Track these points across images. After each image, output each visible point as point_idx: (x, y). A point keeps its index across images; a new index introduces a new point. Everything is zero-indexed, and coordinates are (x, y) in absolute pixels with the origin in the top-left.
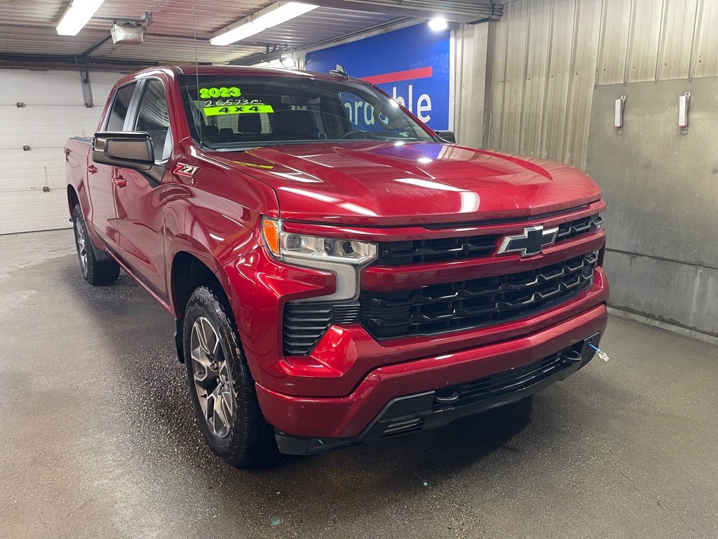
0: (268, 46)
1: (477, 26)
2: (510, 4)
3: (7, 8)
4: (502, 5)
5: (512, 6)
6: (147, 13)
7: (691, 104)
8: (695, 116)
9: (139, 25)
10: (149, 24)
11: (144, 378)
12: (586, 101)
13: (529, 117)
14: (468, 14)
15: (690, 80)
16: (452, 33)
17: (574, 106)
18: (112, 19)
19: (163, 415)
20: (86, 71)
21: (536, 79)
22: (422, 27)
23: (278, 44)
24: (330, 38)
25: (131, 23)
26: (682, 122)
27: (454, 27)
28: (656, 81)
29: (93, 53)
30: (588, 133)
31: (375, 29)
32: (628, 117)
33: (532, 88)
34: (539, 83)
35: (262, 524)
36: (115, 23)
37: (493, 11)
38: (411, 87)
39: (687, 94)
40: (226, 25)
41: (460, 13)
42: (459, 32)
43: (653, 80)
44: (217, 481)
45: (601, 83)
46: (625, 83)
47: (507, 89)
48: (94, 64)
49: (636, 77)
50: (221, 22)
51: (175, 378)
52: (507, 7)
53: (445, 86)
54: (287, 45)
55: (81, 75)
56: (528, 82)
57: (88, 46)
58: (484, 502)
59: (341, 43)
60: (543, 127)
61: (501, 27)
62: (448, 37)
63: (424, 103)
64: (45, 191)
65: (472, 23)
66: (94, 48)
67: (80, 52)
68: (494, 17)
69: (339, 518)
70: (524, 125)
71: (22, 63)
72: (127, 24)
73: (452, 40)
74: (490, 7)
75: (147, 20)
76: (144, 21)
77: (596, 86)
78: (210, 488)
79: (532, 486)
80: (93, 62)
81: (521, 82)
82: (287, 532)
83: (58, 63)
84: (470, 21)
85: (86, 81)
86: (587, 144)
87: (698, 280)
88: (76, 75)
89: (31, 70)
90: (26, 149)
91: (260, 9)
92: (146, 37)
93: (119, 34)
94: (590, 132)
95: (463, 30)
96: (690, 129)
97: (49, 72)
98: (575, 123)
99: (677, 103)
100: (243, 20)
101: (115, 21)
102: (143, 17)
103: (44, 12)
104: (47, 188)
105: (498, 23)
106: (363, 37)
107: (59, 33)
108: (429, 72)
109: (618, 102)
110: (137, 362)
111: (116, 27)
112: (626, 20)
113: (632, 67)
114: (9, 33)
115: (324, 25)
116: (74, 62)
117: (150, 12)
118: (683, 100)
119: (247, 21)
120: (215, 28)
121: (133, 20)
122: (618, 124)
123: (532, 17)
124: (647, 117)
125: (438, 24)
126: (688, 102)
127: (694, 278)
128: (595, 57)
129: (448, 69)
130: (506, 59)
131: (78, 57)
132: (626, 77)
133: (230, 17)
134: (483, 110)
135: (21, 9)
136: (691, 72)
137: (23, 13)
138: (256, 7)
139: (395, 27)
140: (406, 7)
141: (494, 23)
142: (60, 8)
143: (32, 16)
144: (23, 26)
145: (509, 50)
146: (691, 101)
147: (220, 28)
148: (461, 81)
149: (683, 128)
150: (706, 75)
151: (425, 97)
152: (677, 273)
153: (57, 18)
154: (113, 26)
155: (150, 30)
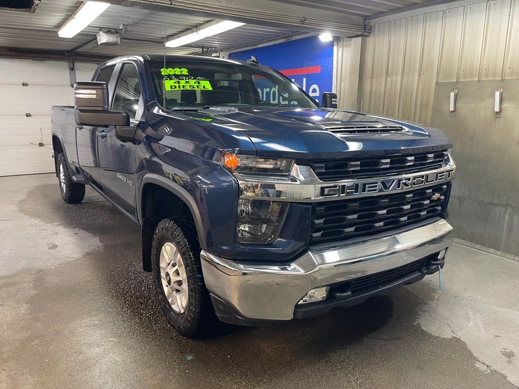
0: (203, 48)
1: (353, 39)
2: (377, 25)
3: (27, 18)
4: (371, 26)
5: (378, 26)
6: (124, 25)
7: (503, 97)
8: (506, 105)
9: (117, 33)
10: (125, 32)
11: (125, 278)
12: (429, 92)
13: (389, 102)
14: (348, 31)
15: (502, 81)
16: (335, 43)
17: (421, 96)
18: (98, 27)
19: (142, 303)
20: (73, 62)
21: (394, 77)
22: (314, 39)
23: (210, 47)
24: (248, 44)
25: (111, 30)
26: (497, 109)
27: (337, 39)
28: (479, 81)
29: (79, 50)
30: (431, 114)
31: (280, 39)
32: (458, 105)
33: (391, 83)
34: (396, 80)
35: (220, 377)
36: (100, 31)
37: (365, 30)
38: (305, 79)
39: (501, 90)
40: (177, 34)
41: (342, 30)
42: (341, 43)
43: (477, 80)
44: (185, 348)
45: (440, 81)
46: (457, 81)
47: (374, 83)
48: (78, 57)
49: (465, 78)
50: (174, 31)
51: (146, 278)
52: (375, 27)
53: (329, 79)
54: (216, 48)
55: (69, 64)
56: (389, 78)
57: (75, 45)
58: (370, 365)
59: (255, 47)
60: (399, 110)
61: (370, 41)
62: (333, 46)
63: (314, 91)
64: (40, 146)
65: (350, 37)
66: (80, 47)
67: (70, 48)
68: (365, 34)
69: (272, 373)
70: (385, 108)
71: (27, 55)
72: (109, 31)
73: (335, 48)
74: (363, 27)
75: (124, 30)
76: (122, 30)
77: (437, 83)
78: (181, 352)
79: (402, 354)
80: (77, 55)
81: (384, 78)
82: (239, 382)
83: (53, 56)
84: (349, 36)
85: (72, 69)
86: (430, 122)
87: (507, 217)
88: (65, 64)
89: (34, 60)
90: (28, 115)
91: (203, 24)
92: (122, 40)
93: (103, 38)
94: (432, 114)
95: (343, 41)
96: (502, 113)
97: (47, 62)
98: (421, 107)
99: (493, 96)
100: (190, 31)
101: (101, 29)
102: (121, 27)
103: (51, 21)
104: (42, 143)
105: (368, 38)
106: (271, 44)
107: (60, 36)
108: (319, 70)
109: (452, 95)
110: (118, 267)
111: (101, 33)
112: (458, 39)
113: (462, 71)
114: (23, 34)
115: (245, 35)
116: (63, 55)
117: (126, 24)
118: (497, 94)
119: (193, 32)
120: (169, 35)
121: (113, 29)
122: (452, 109)
123: (392, 34)
124: (472, 104)
125: (325, 37)
126: (501, 95)
127: (504, 216)
128: (436, 63)
129: (332, 68)
130: (374, 62)
131: (68, 52)
132: (458, 78)
133: (181, 28)
134: (356, 97)
135: (35, 19)
136: (503, 75)
137: (36, 22)
138: (200, 22)
139: (294, 38)
140: (307, 26)
141: (365, 37)
142: (64, 19)
143: (42, 23)
144: (34, 30)
145: (375, 56)
146: (503, 95)
147: (172, 36)
148: (341, 76)
149: (497, 113)
150: (514, 78)
151: (315, 86)
152: (493, 212)
153: (60, 25)
154: (98, 32)
155: (126, 36)
